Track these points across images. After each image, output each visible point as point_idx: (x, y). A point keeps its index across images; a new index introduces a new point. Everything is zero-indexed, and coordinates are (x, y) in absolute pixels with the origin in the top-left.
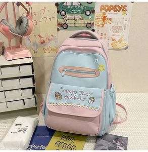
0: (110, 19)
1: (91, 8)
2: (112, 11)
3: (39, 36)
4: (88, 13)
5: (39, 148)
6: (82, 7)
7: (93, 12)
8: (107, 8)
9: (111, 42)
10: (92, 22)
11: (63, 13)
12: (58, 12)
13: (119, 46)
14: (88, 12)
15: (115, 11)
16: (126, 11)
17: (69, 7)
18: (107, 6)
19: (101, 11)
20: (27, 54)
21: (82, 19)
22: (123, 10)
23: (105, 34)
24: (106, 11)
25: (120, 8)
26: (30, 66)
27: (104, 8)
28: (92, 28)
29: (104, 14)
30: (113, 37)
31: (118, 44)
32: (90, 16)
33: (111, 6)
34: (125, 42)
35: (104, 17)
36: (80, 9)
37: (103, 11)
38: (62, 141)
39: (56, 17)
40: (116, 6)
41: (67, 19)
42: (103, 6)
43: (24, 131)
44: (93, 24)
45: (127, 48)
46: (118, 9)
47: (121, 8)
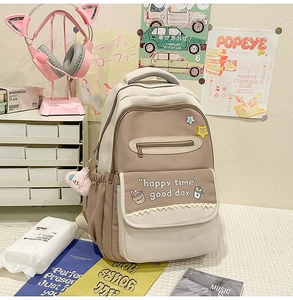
0: (235, 63)
1: (199, 40)
2: (239, 47)
3: (106, 85)
4: (194, 49)
5: (69, 274)
6: (184, 39)
7: (204, 47)
8: (229, 42)
9: (235, 103)
10: (200, 66)
11: (150, 48)
12: (142, 46)
13: (251, 112)
14: (194, 47)
15: (245, 48)
16: (265, 48)
17: (161, 38)
18: (229, 38)
19: (218, 46)
20: (76, 109)
21: (183, 60)
22: (260, 47)
23: (224, 89)
24: (228, 47)
25: (254, 43)
26: (78, 127)
27: (224, 42)
28: (199, 77)
29: (224, 52)
30: (240, 95)
31: (247, 108)
32: (197, 55)
33: (238, 38)
34: (263, 107)
35: (224, 58)
36: (180, 42)
37: (223, 46)
38: (113, 269)
39: (138, 54)
40: (246, 39)
41: (156, 57)
42: (221, 37)
43: (46, 239)
44: (202, 69)
45: (265, 118)
46: (250, 44)
47: (256, 42)
